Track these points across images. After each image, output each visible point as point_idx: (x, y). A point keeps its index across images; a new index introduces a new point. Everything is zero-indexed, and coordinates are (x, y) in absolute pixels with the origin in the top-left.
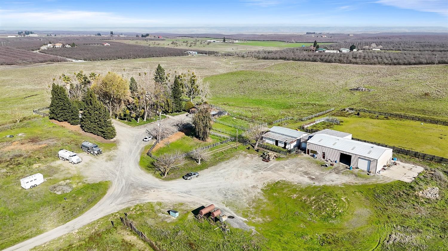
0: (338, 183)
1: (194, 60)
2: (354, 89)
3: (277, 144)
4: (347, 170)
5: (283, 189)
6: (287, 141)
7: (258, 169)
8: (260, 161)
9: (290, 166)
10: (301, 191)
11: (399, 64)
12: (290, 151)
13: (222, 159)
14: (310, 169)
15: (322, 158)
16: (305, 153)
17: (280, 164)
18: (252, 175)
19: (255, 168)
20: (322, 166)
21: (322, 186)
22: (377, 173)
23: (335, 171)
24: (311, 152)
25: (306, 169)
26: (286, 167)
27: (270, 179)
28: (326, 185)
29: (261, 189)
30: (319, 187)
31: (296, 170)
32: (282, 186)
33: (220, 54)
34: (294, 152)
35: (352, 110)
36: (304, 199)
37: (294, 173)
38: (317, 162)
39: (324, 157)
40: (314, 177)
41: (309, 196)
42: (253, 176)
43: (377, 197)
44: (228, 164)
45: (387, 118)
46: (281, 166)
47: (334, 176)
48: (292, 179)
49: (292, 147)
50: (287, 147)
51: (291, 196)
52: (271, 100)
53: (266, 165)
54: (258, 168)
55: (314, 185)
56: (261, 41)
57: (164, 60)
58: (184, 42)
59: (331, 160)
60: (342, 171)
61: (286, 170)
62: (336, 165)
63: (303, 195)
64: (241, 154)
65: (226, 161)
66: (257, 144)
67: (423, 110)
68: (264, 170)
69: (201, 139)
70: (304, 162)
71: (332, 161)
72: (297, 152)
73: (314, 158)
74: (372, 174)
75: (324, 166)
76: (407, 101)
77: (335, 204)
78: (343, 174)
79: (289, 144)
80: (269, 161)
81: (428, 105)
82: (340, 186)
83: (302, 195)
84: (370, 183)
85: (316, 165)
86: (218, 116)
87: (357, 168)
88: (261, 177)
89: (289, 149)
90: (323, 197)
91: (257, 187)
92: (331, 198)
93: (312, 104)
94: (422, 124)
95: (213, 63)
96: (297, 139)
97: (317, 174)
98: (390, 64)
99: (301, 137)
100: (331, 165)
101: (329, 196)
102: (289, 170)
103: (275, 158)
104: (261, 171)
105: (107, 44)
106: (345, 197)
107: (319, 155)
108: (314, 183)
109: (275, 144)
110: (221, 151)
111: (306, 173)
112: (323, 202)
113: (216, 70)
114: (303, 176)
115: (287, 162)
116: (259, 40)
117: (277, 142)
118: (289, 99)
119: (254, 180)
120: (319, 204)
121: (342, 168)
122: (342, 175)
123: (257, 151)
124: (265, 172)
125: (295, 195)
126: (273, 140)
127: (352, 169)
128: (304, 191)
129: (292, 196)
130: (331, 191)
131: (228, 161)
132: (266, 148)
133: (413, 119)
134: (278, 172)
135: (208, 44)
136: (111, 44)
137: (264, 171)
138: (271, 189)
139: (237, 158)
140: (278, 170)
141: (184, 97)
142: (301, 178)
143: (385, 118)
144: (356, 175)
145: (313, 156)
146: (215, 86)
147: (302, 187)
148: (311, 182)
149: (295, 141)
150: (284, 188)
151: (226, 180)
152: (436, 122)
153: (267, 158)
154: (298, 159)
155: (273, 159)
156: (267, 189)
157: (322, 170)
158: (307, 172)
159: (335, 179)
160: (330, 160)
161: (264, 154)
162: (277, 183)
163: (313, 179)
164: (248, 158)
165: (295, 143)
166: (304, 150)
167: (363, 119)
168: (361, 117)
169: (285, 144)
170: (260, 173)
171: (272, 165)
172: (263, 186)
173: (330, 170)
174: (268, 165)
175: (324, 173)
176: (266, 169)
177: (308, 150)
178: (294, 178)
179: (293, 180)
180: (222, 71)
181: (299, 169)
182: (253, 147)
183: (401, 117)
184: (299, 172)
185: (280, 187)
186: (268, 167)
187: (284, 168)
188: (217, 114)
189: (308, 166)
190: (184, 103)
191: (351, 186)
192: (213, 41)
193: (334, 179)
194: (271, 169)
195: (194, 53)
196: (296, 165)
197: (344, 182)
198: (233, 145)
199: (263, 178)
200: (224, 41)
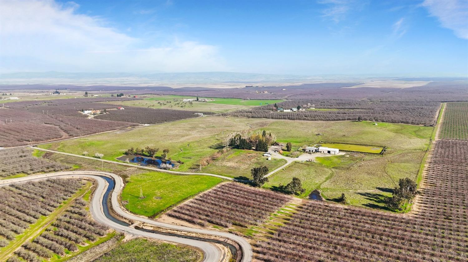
2: (318, 135)
6: (312, 150)
11: (329, 120)
21: (326, 157)
24: (320, 152)
35: (322, 142)
39: (324, 152)
43: (338, 157)
45: (334, 144)
62: (327, 153)
70: (320, 154)
74: (336, 154)
75: (325, 154)
76: (338, 138)
81: (345, 139)
84: (336, 156)
85: (323, 154)
87: (332, 153)
98: (325, 120)
101: (328, 159)
105: (122, 108)
106: (332, 159)
107: (322, 152)
121: (329, 154)
126: (308, 150)
133: (341, 143)
136: (125, 107)
142: (322, 156)
144: (333, 155)
148: (324, 157)
152: (348, 144)
159: (328, 156)
165: (315, 150)
166: (318, 152)
167: (327, 144)
183: (338, 143)
191: (332, 157)
192: (188, 100)
195: (201, 114)
196: (318, 154)
197: (330, 156)
200: (198, 100)
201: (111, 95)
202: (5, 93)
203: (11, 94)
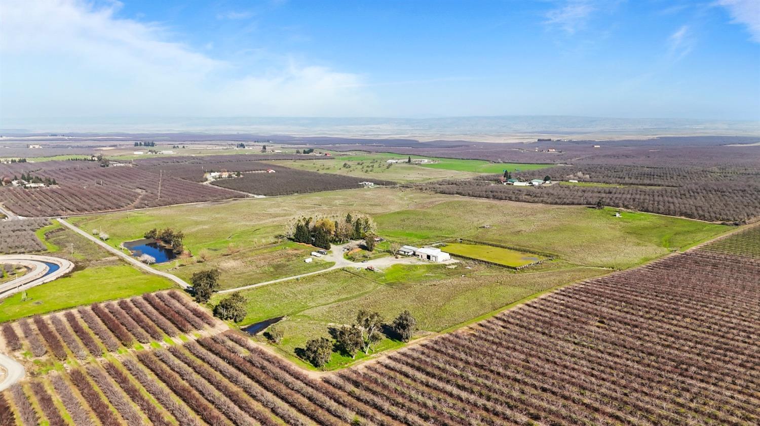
1: (369, 194)
33: (398, 185)
57: (340, 195)
58: (358, 164)
69: (370, 251)
95: (388, 199)
105: (272, 170)
107: (420, 257)
110: (379, 255)
113: (389, 207)
126: (403, 251)
135: (388, 168)
136: (277, 169)
141: (362, 231)
180: (394, 209)
183: (484, 244)
188: (379, 240)
190: (361, 235)
192: (395, 161)
195: (370, 184)
198: (384, 253)
200: (409, 161)
201: (295, 151)
202: (176, 146)
203: (184, 147)
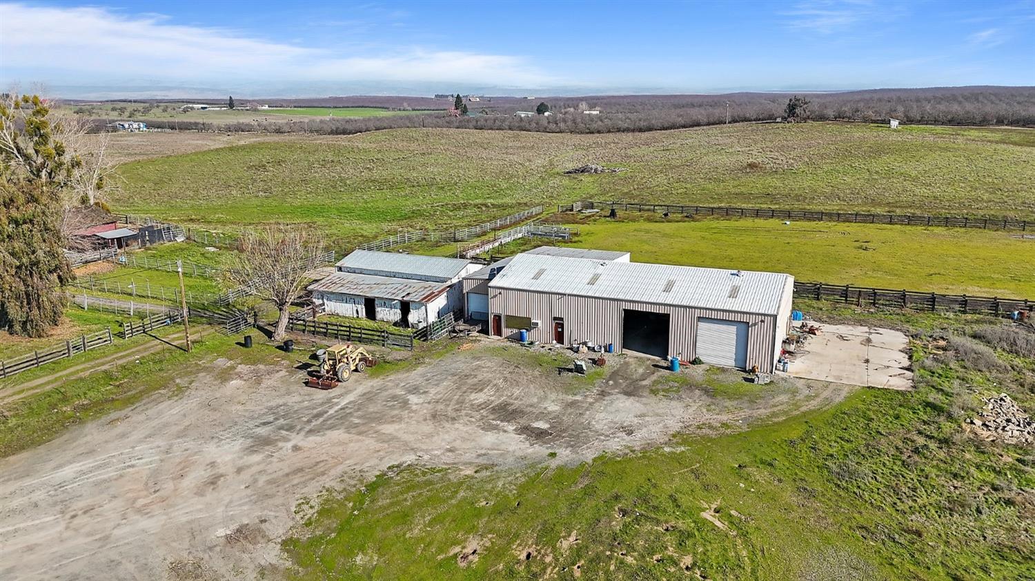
0: (654, 436)
2: (576, 171)
3: (371, 314)
4: (660, 374)
5: (405, 518)
6: (408, 294)
7: (281, 428)
8: (293, 388)
9: (433, 391)
10: (498, 511)
12: (424, 334)
13: (97, 408)
14: (517, 392)
15: (554, 342)
16: (485, 331)
17: (386, 390)
18: (240, 463)
19: (264, 424)
20: (565, 374)
21: (590, 462)
22: (776, 372)
23: (616, 385)
24: (507, 327)
25: (502, 396)
26: (413, 399)
27: (339, 470)
28: (609, 455)
29: (284, 543)
30: (581, 470)
31: (461, 402)
32: (401, 497)
33: (213, 128)
34: (444, 333)
35: (592, 208)
36: (523, 556)
37: (454, 419)
38: (537, 361)
39: (560, 338)
40: (543, 425)
41: (548, 535)
42: (249, 467)
44: (121, 428)
45: (690, 217)
46: (394, 397)
47: (624, 408)
48: (450, 450)
49: (432, 318)
50: (413, 317)
51: (452, 553)
52: (352, 203)
53: (322, 404)
54: (282, 421)
55: (554, 463)
56: (330, 107)
58: (114, 110)
59: (590, 344)
60: (644, 383)
61: (415, 411)
62: (611, 360)
63: (517, 536)
64: (205, 369)
65: (113, 415)
66: (284, 321)
67: (768, 194)
68: (308, 428)
69: (17, 327)
70: (489, 364)
71: (593, 349)
72: (454, 331)
73: (523, 345)
74: (763, 378)
75: (570, 370)
77: (688, 560)
78: (654, 392)
79: (417, 306)
80: (338, 381)
82: (667, 449)
83: (511, 537)
84: (774, 415)
85: (537, 373)
86: (144, 243)
87: (696, 362)
88: (287, 471)
89: (421, 326)
90: (617, 524)
91: (259, 530)
92: (658, 522)
93: (475, 206)
94: (788, 223)
96: (449, 283)
97: (553, 407)
99: (463, 274)
100: (594, 362)
101: (641, 515)
102: (426, 411)
103: (362, 366)
104: (294, 435)
106: (714, 506)
107: (542, 334)
108: (553, 455)
109: (363, 313)
110: (103, 368)
111: (506, 412)
112: (629, 559)
114: (496, 428)
115: (416, 375)
116: (323, 105)
117: (370, 305)
118: (407, 200)
119: (249, 491)
120: (607, 572)
121: (641, 371)
122: (652, 400)
123: (286, 347)
124: (312, 438)
125: (473, 544)
126: (353, 298)
127: (678, 369)
128: (513, 511)
129: (457, 549)
130: (642, 480)
131: (126, 411)
132: (325, 334)
134: (379, 428)
137: (310, 432)
138: (340, 531)
139: (180, 391)
140: (379, 418)
142: (490, 438)
143: (686, 219)
144: (706, 391)
145: (519, 339)
146: (170, 180)
147: (500, 484)
148: (539, 450)
149: (440, 292)
150: (411, 508)
151: (76, 521)
153: (328, 372)
154: (461, 357)
155: (356, 370)
156: (318, 533)
157: (568, 389)
158: (511, 408)
159: (636, 420)
160: (585, 344)
161: (315, 357)
162: (372, 487)
163: (540, 435)
164: (235, 383)
165: (441, 301)
166: (483, 323)
168: (623, 222)
169: (405, 307)
170: (290, 445)
171: (350, 398)
172: (298, 517)
173: (597, 382)
174: (329, 400)
175: (578, 398)
176: (319, 422)
177: (498, 318)
178: (457, 444)
179: (449, 458)
181: (473, 396)
182: (270, 335)
184: (474, 414)
185: (392, 504)
186: (331, 412)
187: (405, 404)
188: (134, 237)
189: (505, 380)
191: (706, 438)
192: (199, 106)
193: (629, 419)
194: (342, 419)
196: (455, 383)
197: (675, 426)
198: (174, 339)
199: (301, 470)
200: (231, 105)
